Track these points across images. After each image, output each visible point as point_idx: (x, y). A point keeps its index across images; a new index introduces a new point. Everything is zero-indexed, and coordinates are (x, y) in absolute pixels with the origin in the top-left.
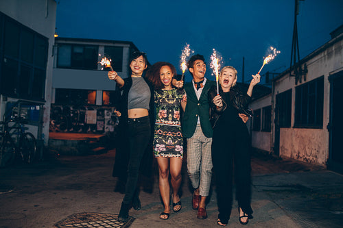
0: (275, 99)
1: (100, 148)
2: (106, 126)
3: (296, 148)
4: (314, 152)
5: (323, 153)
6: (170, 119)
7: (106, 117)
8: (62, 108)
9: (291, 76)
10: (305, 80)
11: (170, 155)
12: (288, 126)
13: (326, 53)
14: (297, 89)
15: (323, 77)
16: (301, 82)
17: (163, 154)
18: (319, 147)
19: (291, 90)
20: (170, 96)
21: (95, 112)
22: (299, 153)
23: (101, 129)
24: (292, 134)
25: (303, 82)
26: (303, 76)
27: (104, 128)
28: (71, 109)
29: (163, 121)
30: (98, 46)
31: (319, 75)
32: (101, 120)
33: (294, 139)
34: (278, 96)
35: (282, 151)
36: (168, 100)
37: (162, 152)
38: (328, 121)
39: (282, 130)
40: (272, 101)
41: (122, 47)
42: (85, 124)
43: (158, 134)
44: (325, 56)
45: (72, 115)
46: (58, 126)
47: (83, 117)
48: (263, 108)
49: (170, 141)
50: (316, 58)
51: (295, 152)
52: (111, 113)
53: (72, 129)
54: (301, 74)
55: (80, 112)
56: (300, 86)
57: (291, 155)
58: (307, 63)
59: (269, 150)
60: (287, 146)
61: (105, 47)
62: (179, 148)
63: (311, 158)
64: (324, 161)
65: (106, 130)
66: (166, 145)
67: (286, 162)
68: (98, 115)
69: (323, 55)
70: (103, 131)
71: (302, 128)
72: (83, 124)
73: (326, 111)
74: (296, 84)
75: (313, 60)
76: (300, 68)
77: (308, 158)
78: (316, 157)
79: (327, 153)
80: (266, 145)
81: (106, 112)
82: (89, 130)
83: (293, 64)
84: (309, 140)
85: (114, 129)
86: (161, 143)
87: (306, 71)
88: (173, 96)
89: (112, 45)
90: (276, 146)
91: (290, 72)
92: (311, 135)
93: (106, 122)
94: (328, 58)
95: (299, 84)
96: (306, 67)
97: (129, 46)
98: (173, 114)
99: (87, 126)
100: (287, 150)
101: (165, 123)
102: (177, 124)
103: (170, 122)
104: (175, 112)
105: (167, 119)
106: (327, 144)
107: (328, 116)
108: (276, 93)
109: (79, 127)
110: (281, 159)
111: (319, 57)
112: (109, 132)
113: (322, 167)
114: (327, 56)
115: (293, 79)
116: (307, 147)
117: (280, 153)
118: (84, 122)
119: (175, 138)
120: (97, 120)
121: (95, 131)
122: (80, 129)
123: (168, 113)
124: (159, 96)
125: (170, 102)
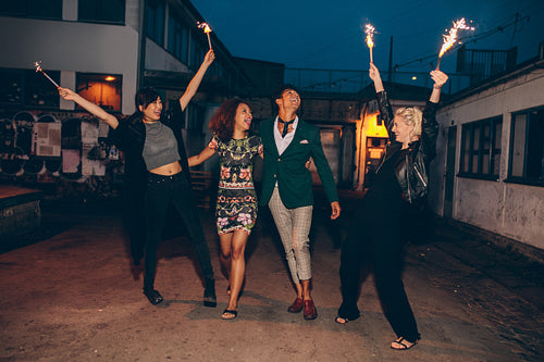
2: (85, 162)
6: (234, 179)
7: (85, 139)
11: (232, 228)
17: (226, 230)
20: (239, 148)
21: (56, 126)
23: (73, 169)
27: (80, 167)
29: (225, 183)
32: (74, 147)
36: (234, 154)
37: (225, 227)
42: (33, 157)
43: (220, 203)
47: (26, 138)
49: (235, 210)
55: (19, 128)
62: (243, 216)
66: (229, 217)
70: (79, 174)
72: (26, 157)
82: (44, 170)
85: (107, 171)
86: (223, 216)
93: (86, 152)
98: (239, 173)
102: (244, 186)
104: (242, 171)
105: (229, 180)
109: (18, 164)
112: (94, 177)
118: (28, 151)
119: (241, 204)
120: (63, 147)
121: (56, 174)
122: (19, 170)
123: (232, 172)
124: (223, 147)
125: (237, 158)
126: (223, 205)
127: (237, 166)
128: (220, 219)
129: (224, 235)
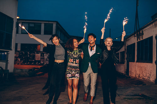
0: (126, 48)
1: (40, 73)
2: (45, 61)
3: (138, 72)
4: (148, 75)
5: (153, 76)
6: (74, 63)
7: (45, 57)
8: (24, 53)
9: (135, 36)
10: (142, 38)
11: (73, 78)
12: (134, 61)
13: (154, 25)
14: (138, 43)
15: (152, 37)
16: (140, 39)
17: (70, 78)
18: (151, 72)
19: (134, 44)
20: (75, 53)
22: (139, 75)
23: (43, 63)
24: (135, 65)
25: (141, 39)
26: (141, 37)
27: (44, 62)
28: (28, 53)
29: (71, 63)
30: (41, 23)
31: (150, 36)
32: (43, 58)
33: (137, 68)
34: (128, 46)
35: (130, 74)
36: (74, 55)
37: (70, 77)
38: (155, 59)
39: (130, 63)
40: (125, 49)
41: (53, 24)
42: (35, 60)
43: (68, 69)
44: (153, 26)
45: (29, 56)
46: (22, 61)
48: (120, 52)
49: (73, 72)
50: (148, 27)
51: (137, 74)
52: (47, 55)
53: (29, 63)
54: (140, 35)
55: (33, 55)
56: (140, 41)
57: (135, 76)
58: (143, 30)
59: (124, 73)
60: (133, 71)
61: (45, 24)
62: (77, 75)
63: (146, 78)
64: (154, 80)
65: (45, 63)
66: (72, 74)
67: (133, 79)
68: (41, 56)
69: (152, 25)
70: (44, 64)
71: (141, 62)
73: (154, 54)
74: (137, 40)
75: (146, 28)
76: (140, 32)
77: (144, 77)
78: (149, 77)
79: (155, 76)
80: (122, 70)
81: (45, 54)
82: (37, 63)
83: (136, 30)
84: (145, 69)
86: (69, 73)
87: (143, 34)
88: (77, 53)
89: (48, 23)
90: (127, 71)
91: (134, 34)
92: (146, 66)
93: (45, 59)
94: (155, 27)
95: (139, 40)
96: (142, 32)
97: (56, 23)
98: (76, 61)
99: (36, 61)
100: (133, 73)
101: (72, 64)
102: (77, 65)
103: (74, 64)
104: (77, 60)
105: (73, 63)
106: (155, 71)
107: (156, 57)
108: (127, 45)
109: (32, 62)
110: (130, 77)
111: (150, 26)
112: (47, 64)
113: (152, 83)
114: (154, 26)
115: (136, 38)
116: (144, 72)
117: (129, 75)
118: (34, 59)
119: (76, 71)
120: (41, 58)
121: (39, 64)
122: (32, 63)
123: (74, 60)
124: (71, 53)
125: (75, 56)
126: (69, 70)
127: (75, 59)
128: (68, 75)
129: (69, 80)
